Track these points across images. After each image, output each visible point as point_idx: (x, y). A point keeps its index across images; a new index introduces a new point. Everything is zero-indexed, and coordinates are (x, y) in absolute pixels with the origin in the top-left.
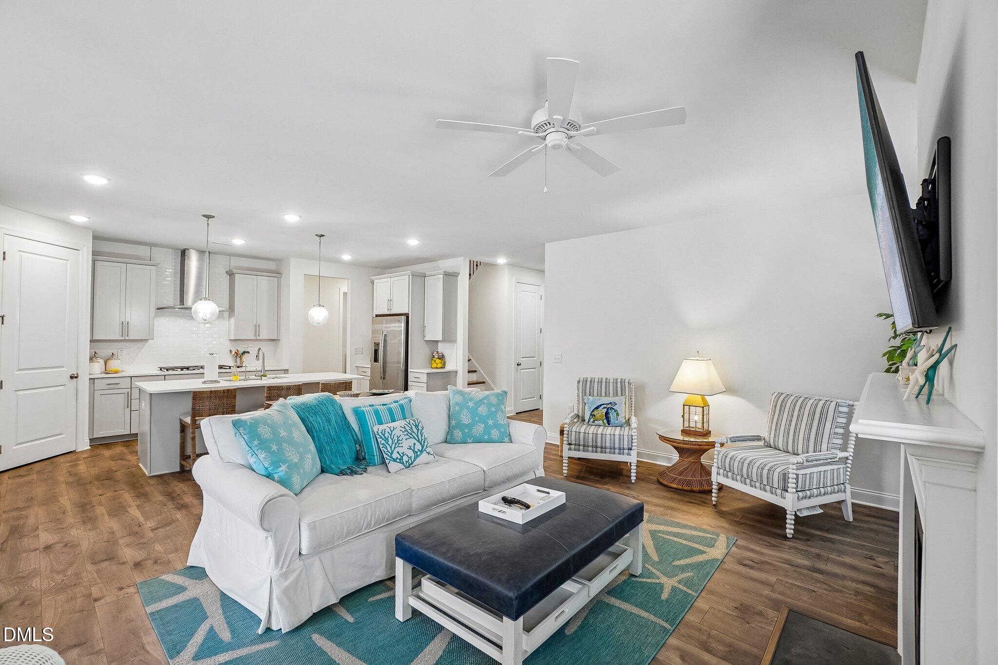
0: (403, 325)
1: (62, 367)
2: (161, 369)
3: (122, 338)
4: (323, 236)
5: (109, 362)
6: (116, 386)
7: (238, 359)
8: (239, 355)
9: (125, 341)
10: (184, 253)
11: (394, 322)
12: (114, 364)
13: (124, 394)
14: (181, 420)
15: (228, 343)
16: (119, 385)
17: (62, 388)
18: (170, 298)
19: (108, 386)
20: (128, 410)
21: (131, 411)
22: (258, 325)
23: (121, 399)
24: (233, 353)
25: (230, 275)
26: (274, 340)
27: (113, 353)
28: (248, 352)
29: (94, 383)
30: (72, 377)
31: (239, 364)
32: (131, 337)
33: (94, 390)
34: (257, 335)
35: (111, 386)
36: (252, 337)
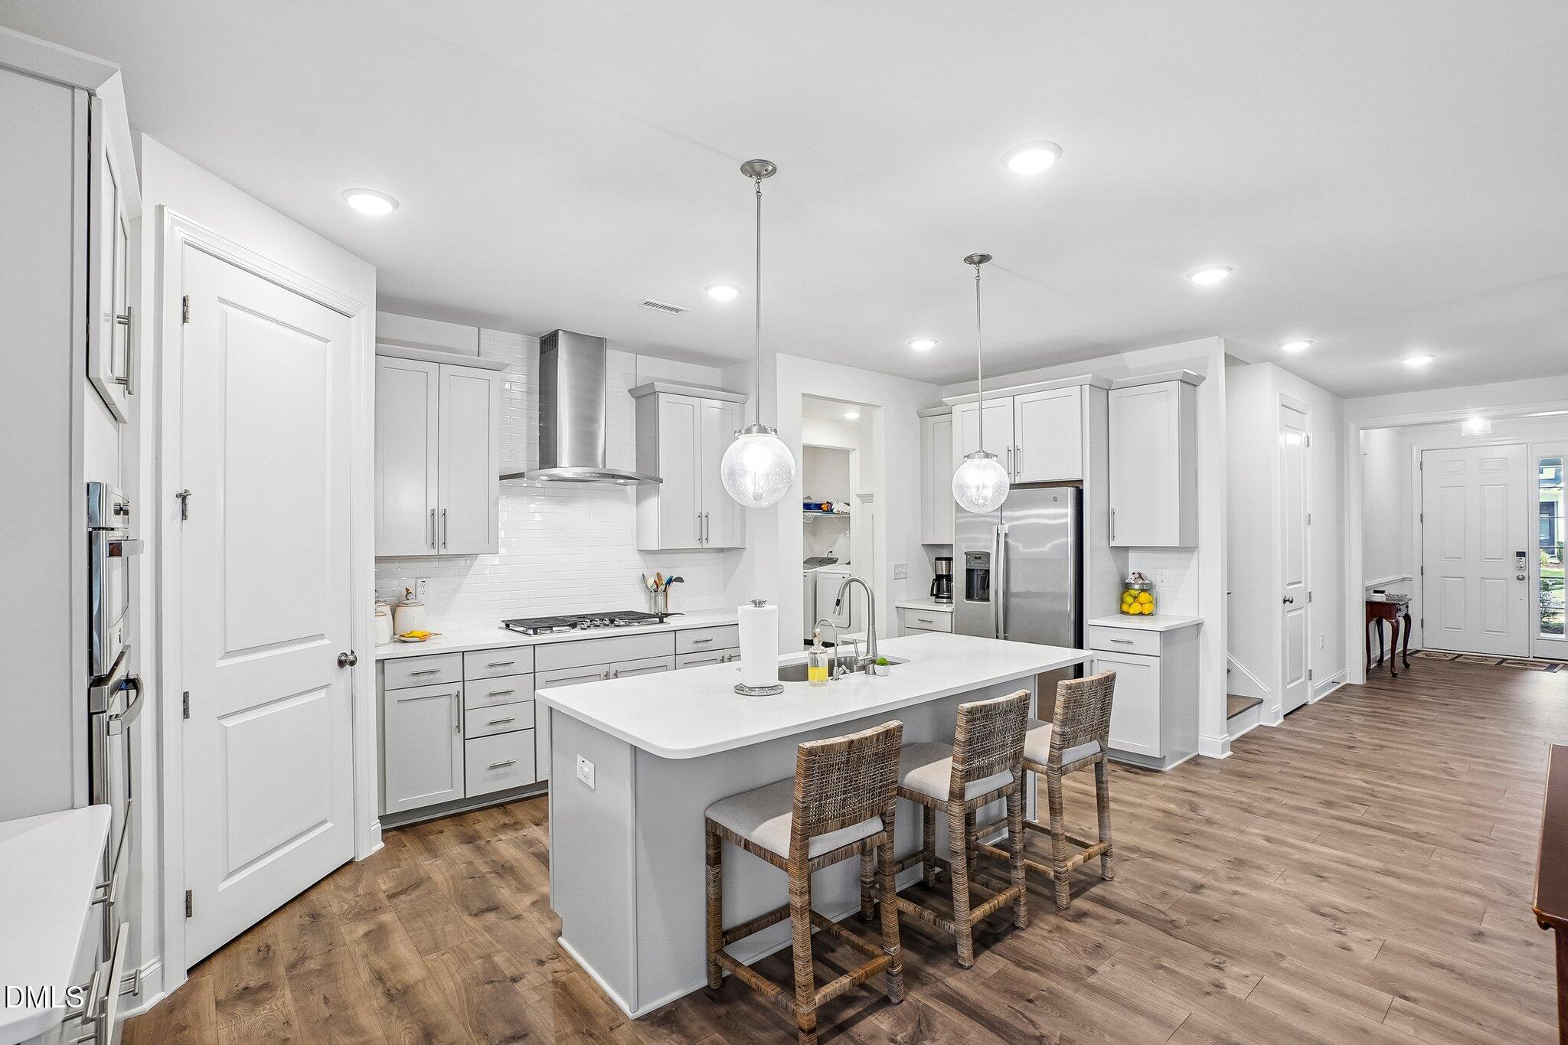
0: (1069, 511)
1: (321, 636)
2: (507, 626)
3: (433, 552)
4: (984, 259)
5: (401, 611)
6: (431, 676)
7: (661, 599)
8: (663, 586)
9: (440, 558)
10: (548, 343)
11: (1042, 503)
12: (414, 618)
13: (448, 698)
14: (707, 820)
15: (637, 557)
16: (437, 675)
17: (322, 694)
18: (522, 454)
19: (416, 678)
20: (458, 739)
21: (465, 739)
22: (704, 515)
23: (442, 711)
24: (651, 582)
25: (637, 398)
26: (722, 549)
27: (407, 590)
28: (680, 580)
29: (384, 673)
30: (341, 664)
31: (661, 609)
32: (451, 550)
33: (384, 691)
34: (705, 537)
35: (422, 678)
36: (694, 544)
